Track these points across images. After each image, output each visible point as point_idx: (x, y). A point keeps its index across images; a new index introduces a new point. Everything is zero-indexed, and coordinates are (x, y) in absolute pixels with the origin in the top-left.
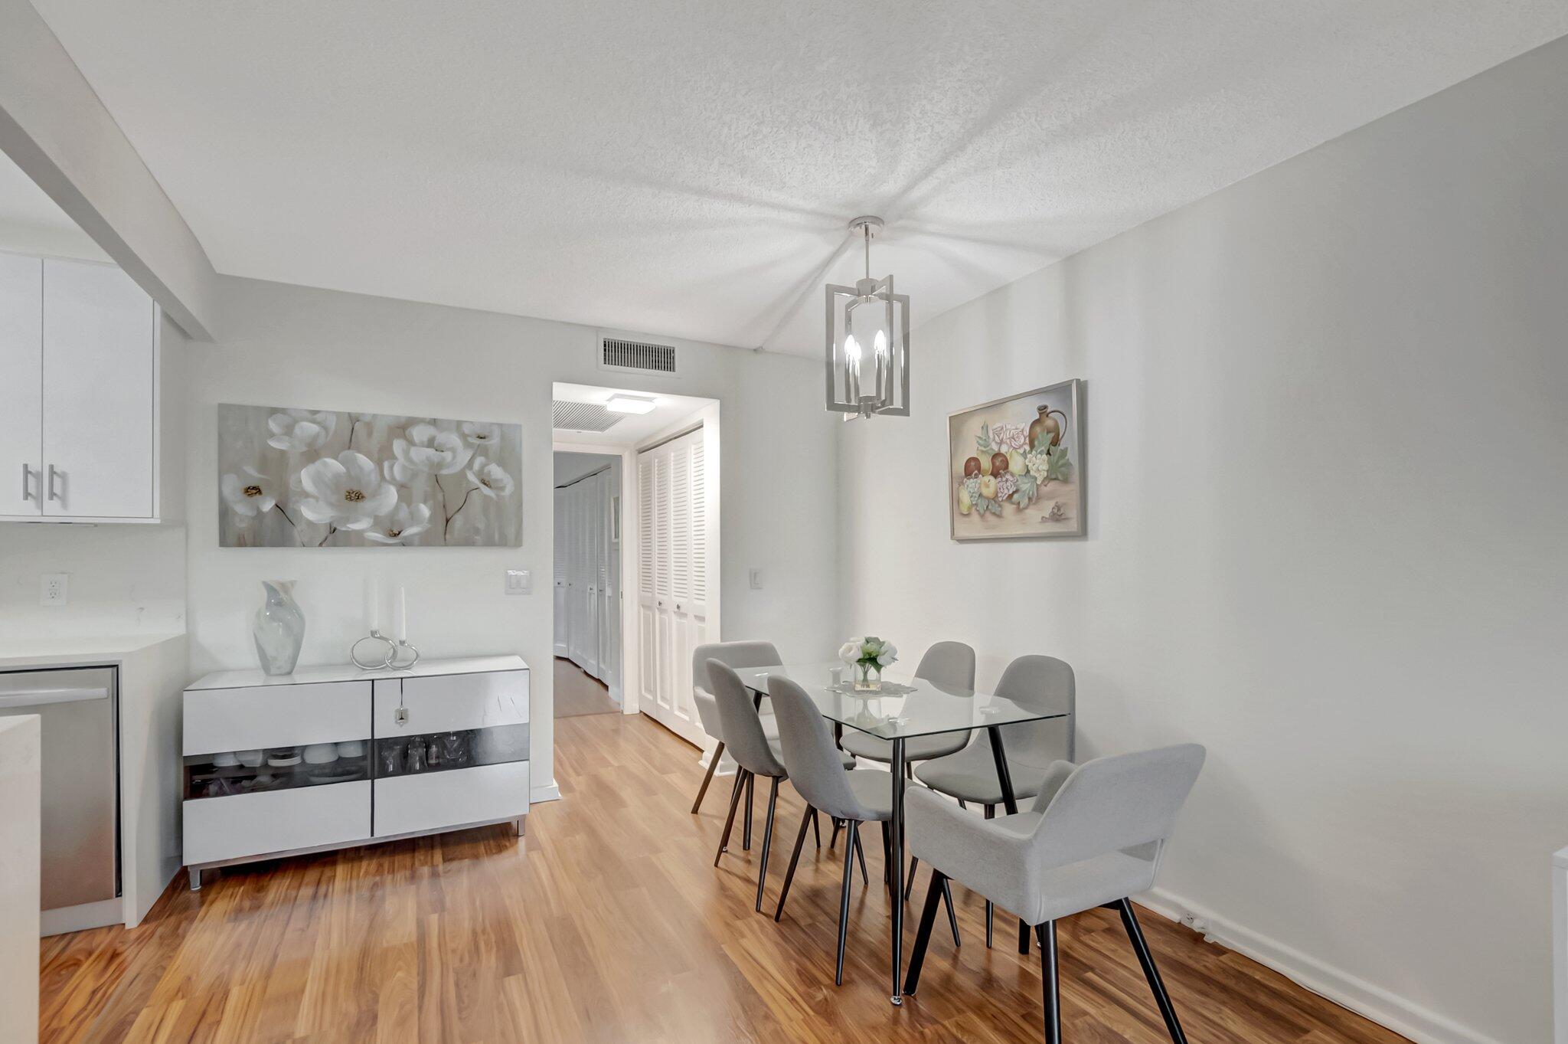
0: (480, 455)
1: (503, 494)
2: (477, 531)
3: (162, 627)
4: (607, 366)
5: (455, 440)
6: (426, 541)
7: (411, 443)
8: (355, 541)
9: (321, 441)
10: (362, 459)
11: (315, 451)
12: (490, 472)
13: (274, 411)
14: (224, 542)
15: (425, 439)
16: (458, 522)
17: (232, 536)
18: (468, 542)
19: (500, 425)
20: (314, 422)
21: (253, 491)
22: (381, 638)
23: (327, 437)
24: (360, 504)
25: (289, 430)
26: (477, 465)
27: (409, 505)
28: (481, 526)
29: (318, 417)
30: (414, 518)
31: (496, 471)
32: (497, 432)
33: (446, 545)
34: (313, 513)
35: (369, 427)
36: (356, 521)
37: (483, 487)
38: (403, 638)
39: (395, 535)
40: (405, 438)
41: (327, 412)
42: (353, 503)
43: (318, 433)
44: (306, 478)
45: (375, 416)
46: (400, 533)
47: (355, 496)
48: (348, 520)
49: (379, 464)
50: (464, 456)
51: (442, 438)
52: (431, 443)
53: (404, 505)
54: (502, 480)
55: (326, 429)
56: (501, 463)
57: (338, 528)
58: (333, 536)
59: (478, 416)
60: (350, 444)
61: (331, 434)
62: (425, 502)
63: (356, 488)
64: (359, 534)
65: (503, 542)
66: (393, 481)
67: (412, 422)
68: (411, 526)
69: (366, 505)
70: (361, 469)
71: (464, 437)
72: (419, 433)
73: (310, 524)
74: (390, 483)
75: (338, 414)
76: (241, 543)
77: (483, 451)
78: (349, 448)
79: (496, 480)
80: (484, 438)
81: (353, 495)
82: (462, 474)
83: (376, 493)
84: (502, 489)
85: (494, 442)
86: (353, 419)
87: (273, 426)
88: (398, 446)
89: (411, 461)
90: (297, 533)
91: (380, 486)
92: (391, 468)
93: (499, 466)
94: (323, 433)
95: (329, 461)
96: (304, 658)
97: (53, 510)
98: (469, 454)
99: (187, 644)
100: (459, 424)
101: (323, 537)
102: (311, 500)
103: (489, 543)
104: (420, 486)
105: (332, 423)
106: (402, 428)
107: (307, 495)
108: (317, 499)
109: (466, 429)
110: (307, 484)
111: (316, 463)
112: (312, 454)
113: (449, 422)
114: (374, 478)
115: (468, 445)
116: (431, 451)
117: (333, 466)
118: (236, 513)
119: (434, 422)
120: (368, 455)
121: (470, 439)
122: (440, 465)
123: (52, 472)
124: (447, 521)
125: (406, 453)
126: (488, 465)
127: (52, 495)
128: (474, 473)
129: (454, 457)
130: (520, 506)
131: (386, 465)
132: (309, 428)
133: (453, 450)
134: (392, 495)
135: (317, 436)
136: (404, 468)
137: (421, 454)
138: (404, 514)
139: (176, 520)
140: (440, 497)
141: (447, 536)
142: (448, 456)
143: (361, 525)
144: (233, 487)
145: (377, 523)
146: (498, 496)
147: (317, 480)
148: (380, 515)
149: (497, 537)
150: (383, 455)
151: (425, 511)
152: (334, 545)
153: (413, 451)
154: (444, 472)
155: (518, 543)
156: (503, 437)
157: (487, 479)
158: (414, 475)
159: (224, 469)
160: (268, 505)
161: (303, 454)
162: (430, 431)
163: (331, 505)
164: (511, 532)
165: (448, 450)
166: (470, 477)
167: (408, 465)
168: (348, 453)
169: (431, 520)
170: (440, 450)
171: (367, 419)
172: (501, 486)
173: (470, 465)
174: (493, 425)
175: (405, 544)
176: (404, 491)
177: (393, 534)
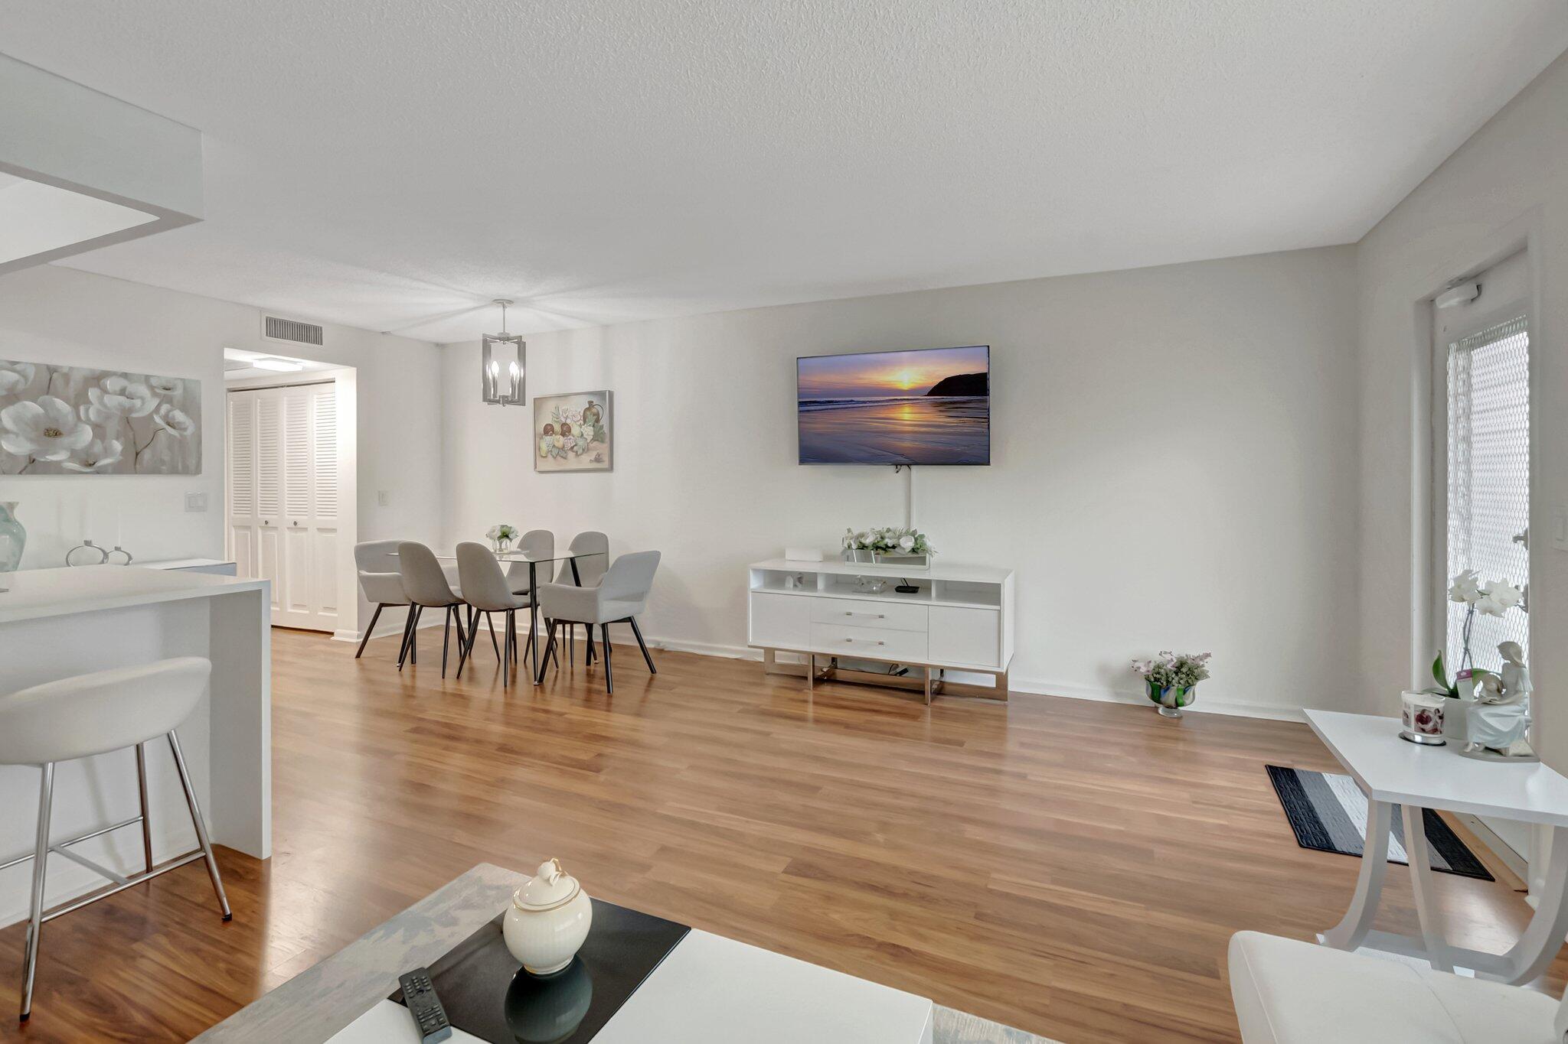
0: (166, 403)
1: (185, 433)
2: (163, 462)
4: (269, 337)
5: (143, 390)
6: (118, 469)
7: (105, 391)
8: (55, 469)
9: (21, 387)
10: (59, 403)
11: (15, 395)
12: (174, 416)
15: (118, 388)
16: (147, 455)
18: (155, 470)
19: (183, 380)
20: (14, 371)
23: (26, 383)
24: (59, 440)
26: (163, 411)
27: (103, 442)
28: (166, 458)
29: (18, 367)
30: (107, 452)
31: (179, 416)
32: (180, 385)
33: (136, 473)
34: (13, 446)
35: (67, 377)
36: (53, 454)
37: (167, 427)
39: (90, 465)
40: (98, 386)
41: (27, 363)
42: (51, 438)
43: (18, 380)
44: (6, 417)
45: (71, 368)
46: (94, 463)
47: (53, 434)
48: (47, 453)
49: (76, 407)
50: (153, 403)
51: (132, 388)
52: (122, 392)
53: (99, 441)
54: (184, 423)
55: (25, 377)
56: (184, 409)
57: (37, 459)
58: (33, 466)
59: (164, 372)
60: (49, 389)
61: (29, 383)
62: (117, 439)
63: (54, 427)
64: (59, 463)
65: (186, 471)
66: (88, 421)
67: (105, 374)
68: (106, 457)
69: (64, 441)
70: (59, 410)
71: (152, 388)
72: (112, 384)
73: (10, 454)
74: (85, 422)
75: (36, 365)
77: (168, 400)
78: (47, 394)
79: (179, 423)
80: (170, 389)
81: (52, 432)
82: (150, 417)
83: (73, 431)
84: (185, 429)
85: (178, 393)
86: (52, 370)
88: (93, 394)
89: (105, 406)
91: (76, 425)
92: (87, 410)
93: (182, 412)
94: (22, 380)
95: (29, 403)
98: (156, 402)
100: (147, 378)
101: (23, 465)
102: (11, 436)
103: (174, 471)
104: (113, 427)
105: (31, 372)
106: (97, 379)
107: (7, 431)
108: (17, 435)
109: (154, 382)
110: (7, 422)
111: (16, 405)
112: (12, 397)
113: (139, 375)
114: (71, 418)
115: (155, 395)
116: (122, 399)
117: (32, 408)
119: (125, 376)
120: (66, 400)
121: (157, 391)
122: (131, 410)
124: (137, 454)
125: (100, 398)
126: (170, 410)
128: (161, 417)
129: (143, 403)
130: (199, 442)
131: (82, 409)
132: (9, 377)
133: (142, 399)
134: (87, 434)
135: (17, 382)
136: (99, 412)
137: (113, 401)
138: (98, 447)
140: (131, 434)
141: (138, 466)
142: (138, 403)
143: (60, 456)
145: (74, 455)
146: (181, 435)
147: (17, 420)
148: (77, 448)
149: (180, 467)
150: (79, 400)
151: (117, 446)
152: (34, 472)
153: (106, 399)
154: (134, 415)
155: (198, 470)
156: (185, 389)
157: (171, 421)
158: (108, 417)
162: (122, 383)
163: (31, 440)
164: (192, 462)
165: (138, 398)
166: (157, 419)
167: (101, 408)
168: (46, 397)
169: (123, 453)
170: (130, 397)
171: (65, 370)
172: (183, 426)
173: (157, 409)
174: (176, 379)
175: (100, 472)
176: (98, 429)
177: (89, 463)
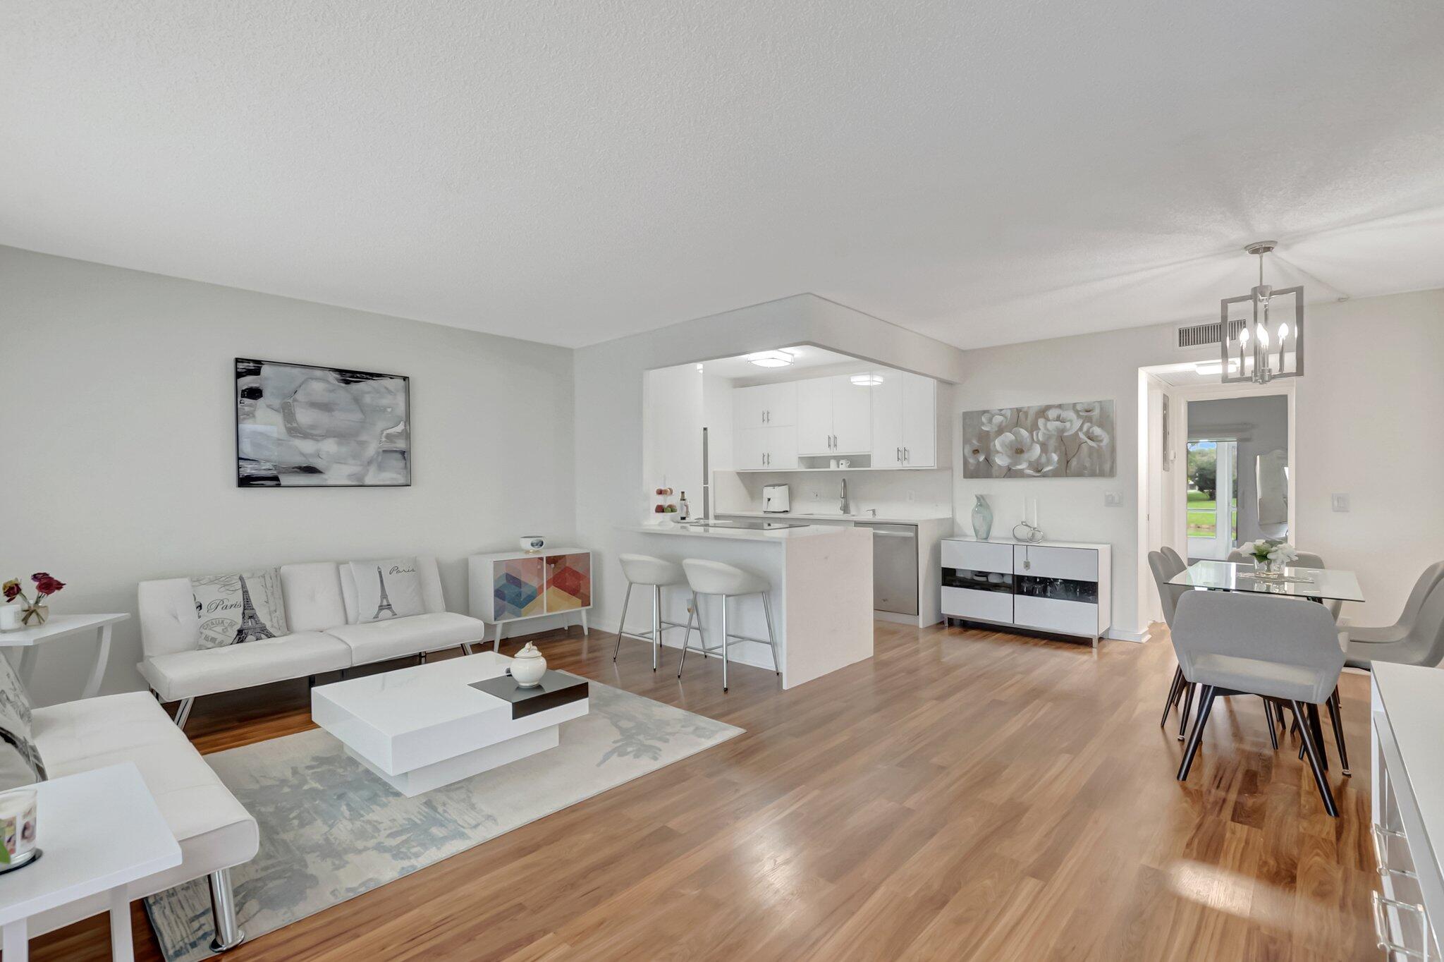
0: (1088, 422)
1: (1102, 444)
2: (1085, 468)
3: (943, 513)
4: (1181, 348)
5: (1070, 415)
6: (1056, 474)
7: (1047, 419)
8: (1020, 475)
9: (1004, 424)
10: (1023, 431)
11: (1002, 430)
12: (1093, 431)
13: (984, 412)
14: (965, 477)
15: (1056, 416)
16: (1074, 463)
17: (970, 474)
18: (1079, 474)
19: (1100, 402)
20: (1001, 415)
21: (976, 451)
22: (1027, 525)
23: (1006, 422)
24: (1022, 455)
25: (990, 421)
26: (1085, 428)
27: (1046, 454)
28: (1088, 465)
29: (1003, 412)
30: (1049, 462)
31: (1097, 431)
32: (1097, 406)
33: (1067, 476)
34: (1001, 461)
35: (1026, 414)
36: (1020, 464)
37: (1088, 441)
38: (1036, 526)
40: (1045, 417)
41: (1007, 409)
42: (1018, 455)
43: (1002, 421)
44: (998, 444)
45: (1029, 407)
46: (1042, 470)
47: (1020, 451)
48: (1016, 464)
49: (1031, 433)
50: (1078, 423)
51: (1065, 414)
52: (1058, 419)
53: (1044, 455)
54: (1101, 435)
55: (1006, 417)
56: (1101, 425)
57: (1012, 468)
58: (1010, 473)
59: (1083, 399)
60: (1017, 424)
61: (1008, 420)
62: (1055, 453)
63: (1019, 447)
64: (1022, 470)
65: (1102, 474)
66: (1038, 442)
67: (1048, 407)
68: (1047, 466)
69: (1026, 456)
70: (1022, 436)
71: (1077, 412)
72: (1052, 414)
73: (999, 466)
75: (1011, 409)
76: (972, 477)
77: (1089, 419)
78: (1017, 426)
79: (1097, 436)
80: (1090, 411)
82: (1076, 434)
83: (1030, 449)
84: (1101, 441)
85: (1096, 413)
86: (1019, 410)
87: (984, 419)
88: (1041, 422)
89: (1047, 429)
90: (995, 471)
91: (1031, 445)
92: (1037, 434)
93: (1100, 428)
94: (1005, 420)
95: (1008, 434)
96: (994, 533)
97: (906, 465)
98: (1080, 422)
99: (952, 521)
100: (1074, 405)
101: (1005, 473)
102: (1000, 454)
103: (1093, 474)
104: (1052, 443)
105: (1009, 414)
106: (1043, 412)
107: (998, 452)
108: (1002, 454)
109: (1079, 407)
110: (998, 447)
111: (1002, 435)
112: (1000, 431)
113: (1069, 404)
114: (1029, 441)
115: (1079, 416)
116: (1058, 423)
117: (1009, 437)
118: (969, 462)
119: (1060, 406)
120: (1026, 430)
121: (1081, 413)
122: (1063, 431)
123: (905, 450)
124: (1068, 462)
125: (1045, 425)
126: (1091, 427)
127: (905, 458)
128: (1083, 433)
129: (1072, 425)
130: (1113, 450)
131: (1035, 433)
132: (998, 419)
133: (1071, 421)
134: (1037, 450)
136: (1044, 433)
137: (1053, 425)
138: (1044, 459)
139: (945, 467)
140: (1064, 448)
141: (1068, 471)
142: (1068, 424)
143: (1023, 466)
144: (968, 450)
145: (1031, 465)
146: (1098, 446)
147: (1003, 445)
148: (1032, 460)
149: (1098, 471)
150: (1034, 428)
151: (1055, 457)
152: (1010, 477)
153: (1049, 423)
154: (1066, 434)
155: (1113, 474)
156: (1101, 409)
157: (1091, 436)
158: (1049, 437)
159: (966, 441)
160: (982, 458)
161: (996, 432)
162: (1058, 411)
163: (1009, 456)
164: (1107, 467)
165: (1068, 421)
166: (1081, 435)
167: (1045, 432)
168: (1016, 428)
169: (1059, 461)
170: (1063, 421)
171: (1025, 410)
172: (1100, 439)
173: (1081, 428)
174: (1095, 402)
175: (1045, 476)
176: (1044, 447)
177: (1038, 470)
